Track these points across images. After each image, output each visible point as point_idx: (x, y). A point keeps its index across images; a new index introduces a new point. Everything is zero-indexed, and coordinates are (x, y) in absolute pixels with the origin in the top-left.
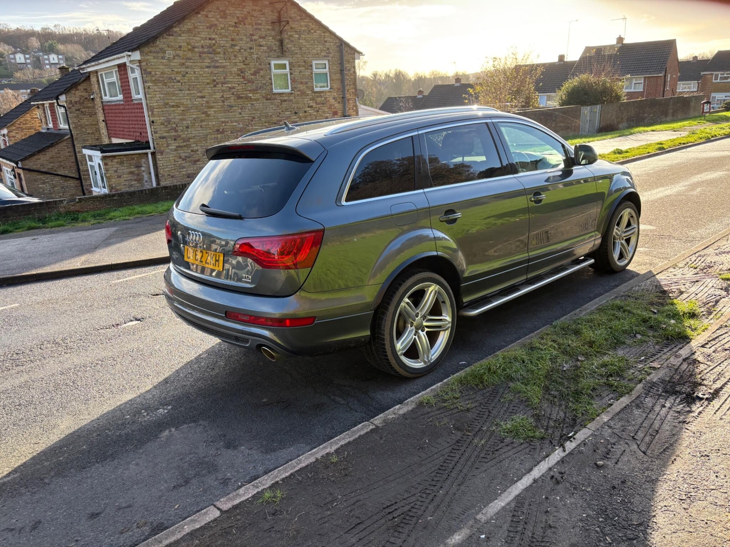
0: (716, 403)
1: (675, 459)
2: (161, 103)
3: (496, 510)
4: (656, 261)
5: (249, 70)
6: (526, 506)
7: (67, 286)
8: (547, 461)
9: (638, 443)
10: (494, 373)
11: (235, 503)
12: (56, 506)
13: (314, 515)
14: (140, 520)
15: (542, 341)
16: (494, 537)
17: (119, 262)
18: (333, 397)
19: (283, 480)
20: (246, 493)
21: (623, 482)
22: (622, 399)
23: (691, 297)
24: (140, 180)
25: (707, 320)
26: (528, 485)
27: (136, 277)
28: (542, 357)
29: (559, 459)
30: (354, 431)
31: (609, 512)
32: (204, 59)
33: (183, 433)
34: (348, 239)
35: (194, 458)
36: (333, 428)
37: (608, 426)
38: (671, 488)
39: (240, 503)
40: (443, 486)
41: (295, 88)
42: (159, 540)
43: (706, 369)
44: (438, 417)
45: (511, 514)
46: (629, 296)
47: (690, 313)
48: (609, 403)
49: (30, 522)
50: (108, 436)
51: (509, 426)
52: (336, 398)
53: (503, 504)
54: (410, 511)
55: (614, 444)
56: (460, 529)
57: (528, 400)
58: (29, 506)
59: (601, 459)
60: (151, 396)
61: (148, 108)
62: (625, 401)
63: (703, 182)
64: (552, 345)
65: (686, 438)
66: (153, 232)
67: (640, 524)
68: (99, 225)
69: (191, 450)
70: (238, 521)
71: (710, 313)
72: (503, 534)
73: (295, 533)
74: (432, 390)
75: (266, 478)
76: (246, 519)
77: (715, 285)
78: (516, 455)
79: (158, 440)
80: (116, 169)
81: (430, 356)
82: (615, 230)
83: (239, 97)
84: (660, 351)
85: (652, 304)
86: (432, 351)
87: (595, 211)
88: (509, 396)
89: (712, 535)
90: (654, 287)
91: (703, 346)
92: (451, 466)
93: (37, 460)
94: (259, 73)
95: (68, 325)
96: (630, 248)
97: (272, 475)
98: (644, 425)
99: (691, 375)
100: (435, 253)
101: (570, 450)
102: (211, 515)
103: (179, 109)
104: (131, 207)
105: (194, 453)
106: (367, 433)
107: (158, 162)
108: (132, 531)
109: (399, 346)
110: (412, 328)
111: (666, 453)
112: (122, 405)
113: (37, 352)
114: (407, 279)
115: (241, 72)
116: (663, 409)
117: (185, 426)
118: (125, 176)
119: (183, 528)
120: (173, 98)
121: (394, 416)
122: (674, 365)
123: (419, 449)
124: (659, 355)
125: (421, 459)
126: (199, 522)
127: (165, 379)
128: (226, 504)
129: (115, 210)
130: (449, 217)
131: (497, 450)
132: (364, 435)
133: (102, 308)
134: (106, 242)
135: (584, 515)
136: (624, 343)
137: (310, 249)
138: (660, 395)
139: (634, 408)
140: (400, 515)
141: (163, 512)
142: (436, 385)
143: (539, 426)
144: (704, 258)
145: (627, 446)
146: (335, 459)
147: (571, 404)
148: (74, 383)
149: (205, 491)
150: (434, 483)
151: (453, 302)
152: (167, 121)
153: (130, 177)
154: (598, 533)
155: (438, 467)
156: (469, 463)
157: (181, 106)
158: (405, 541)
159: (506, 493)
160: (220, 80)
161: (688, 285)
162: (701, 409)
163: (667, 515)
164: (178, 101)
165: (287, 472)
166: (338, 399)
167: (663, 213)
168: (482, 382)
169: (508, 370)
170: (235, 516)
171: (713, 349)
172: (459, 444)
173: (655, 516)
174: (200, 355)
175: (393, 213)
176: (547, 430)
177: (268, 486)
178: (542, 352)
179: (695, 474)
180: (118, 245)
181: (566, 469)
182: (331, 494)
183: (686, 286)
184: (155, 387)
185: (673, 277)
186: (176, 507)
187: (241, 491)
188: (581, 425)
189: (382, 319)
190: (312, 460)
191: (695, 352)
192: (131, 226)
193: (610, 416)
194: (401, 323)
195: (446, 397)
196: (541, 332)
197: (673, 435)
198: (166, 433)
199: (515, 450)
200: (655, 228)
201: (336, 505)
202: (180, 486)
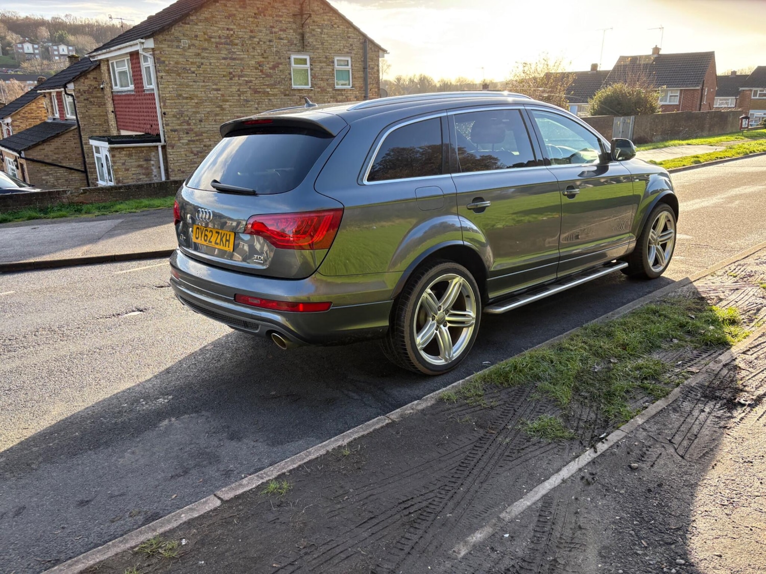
0: (759, 410)
1: (716, 465)
2: (174, 94)
3: (520, 509)
4: (693, 269)
5: (268, 64)
6: (554, 506)
7: (66, 275)
8: (576, 462)
9: (676, 446)
10: (521, 371)
11: (238, 494)
12: (42, 492)
13: (324, 508)
14: (134, 509)
15: (572, 342)
16: (518, 536)
17: (123, 253)
18: (346, 392)
19: (290, 471)
20: (249, 483)
21: (660, 485)
22: (658, 403)
23: (731, 304)
24: (148, 174)
25: (748, 328)
26: (556, 485)
27: (140, 268)
28: (572, 358)
29: (590, 460)
30: (369, 425)
31: (644, 515)
32: (220, 50)
33: (183, 423)
34: (367, 226)
35: (195, 449)
36: (346, 423)
37: (643, 429)
38: (712, 493)
39: (243, 494)
40: (464, 483)
41: (316, 84)
42: (153, 528)
43: (747, 376)
44: (459, 413)
45: (538, 514)
46: (665, 302)
47: (730, 320)
48: (644, 405)
49: (13, 508)
50: (102, 423)
51: (536, 426)
52: (350, 393)
53: (529, 504)
54: (427, 507)
55: (650, 447)
56: (482, 527)
57: (556, 400)
58: (14, 491)
59: (636, 462)
60: (151, 385)
61: (160, 99)
62: (662, 404)
63: (741, 195)
64: (582, 347)
65: (727, 443)
66: (160, 225)
67: (679, 529)
68: (104, 217)
69: (192, 441)
70: (240, 511)
71: (751, 321)
72: (528, 534)
73: (302, 525)
74: (453, 387)
75: (272, 469)
76: (249, 510)
77: (756, 294)
78: (543, 455)
79: (157, 429)
80: (124, 161)
81: (452, 353)
82: (651, 234)
83: (256, 92)
84: (698, 356)
85: (689, 309)
86: (454, 348)
87: (629, 215)
88: (537, 396)
89: (757, 542)
90: (691, 294)
91: (744, 353)
92: (473, 463)
93: (25, 445)
94: (278, 67)
95: (66, 313)
96: (666, 255)
97: (278, 466)
98: (681, 429)
99: (732, 381)
100: (461, 242)
101: (602, 451)
102: (210, 504)
103: (193, 101)
104: (138, 201)
105: (195, 443)
106: (382, 427)
107: (169, 156)
108: (124, 520)
109: (419, 340)
110: (434, 322)
111: (706, 457)
112: (119, 393)
113: (31, 338)
114: (431, 268)
115: (260, 66)
116: (702, 413)
117: (186, 416)
118: (133, 169)
119: (180, 517)
120: (187, 89)
121: (412, 411)
122: (713, 370)
123: (438, 445)
124: (697, 360)
125: (440, 455)
126: (198, 511)
127: (167, 369)
128: (228, 494)
129: (122, 203)
130: (477, 205)
131: (523, 449)
132: (379, 429)
133: (103, 297)
134: (110, 234)
135: (618, 518)
136: (660, 347)
137: (327, 231)
138: (699, 400)
139: (670, 412)
140: (416, 511)
141: (159, 502)
142: (458, 382)
143: (568, 426)
144: (745, 267)
145: (663, 449)
146: (347, 452)
147: (602, 406)
148: (69, 370)
149: (205, 482)
150: (453, 480)
151: (478, 297)
152: (180, 113)
153: (139, 170)
154: (633, 536)
155: (459, 463)
156: (493, 462)
157: (195, 98)
158: (421, 537)
159: (532, 493)
160: (237, 73)
161: (727, 292)
162: (743, 415)
163: (708, 520)
164: (192, 93)
165: (295, 464)
166: (352, 394)
167: (699, 223)
168: (507, 381)
169: (535, 369)
170: (237, 506)
171: (755, 355)
172: (482, 442)
173: (694, 521)
174: (205, 347)
175: (418, 197)
176: (577, 430)
177: (274, 477)
178: (572, 353)
179: (738, 480)
180: (123, 236)
181: (597, 470)
182: (342, 487)
183: (725, 293)
184: (156, 377)
185: (711, 284)
186: (173, 497)
187: (245, 481)
188: (614, 427)
189: (402, 310)
190: (323, 452)
191: (736, 358)
192: (137, 218)
193: (645, 419)
194: (422, 317)
195: (468, 394)
196: (570, 333)
197: (713, 440)
198: (166, 422)
199: (542, 450)
200: (691, 237)
201: (347, 499)
202: (178, 476)
